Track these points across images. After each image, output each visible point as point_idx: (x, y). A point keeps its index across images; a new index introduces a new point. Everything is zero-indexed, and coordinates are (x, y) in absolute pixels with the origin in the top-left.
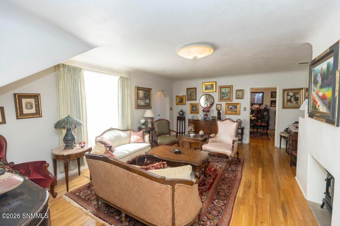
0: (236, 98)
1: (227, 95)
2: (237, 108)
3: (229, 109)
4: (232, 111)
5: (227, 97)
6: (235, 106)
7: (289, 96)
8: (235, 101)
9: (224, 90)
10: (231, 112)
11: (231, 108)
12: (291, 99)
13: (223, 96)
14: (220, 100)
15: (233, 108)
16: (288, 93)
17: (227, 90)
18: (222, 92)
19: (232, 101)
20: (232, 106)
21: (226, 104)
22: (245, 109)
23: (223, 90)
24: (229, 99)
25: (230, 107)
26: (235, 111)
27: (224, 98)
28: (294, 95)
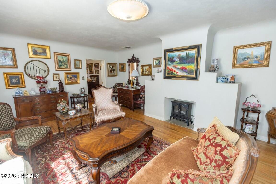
0: (75, 68)
1: (65, 64)
2: (77, 78)
3: (68, 79)
4: (72, 80)
5: (65, 66)
6: (75, 75)
7: (110, 68)
8: (74, 70)
9: (62, 58)
10: (71, 82)
11: (71, 78)
12: (111, 70)
13: (61, 64)
14: (57, 69)
15: (73, 78)
16: (110, 66)
17: (65, 58)
18: (59, 60)
19: (71, 70)
20: (71, 75)
21: (66, 73)
22: (83, 78)
23: (60, 58)
24: (68, 68)
25: (70, 76)
26: (75, 81)
27: (62, 67)
28: (113, 68)
